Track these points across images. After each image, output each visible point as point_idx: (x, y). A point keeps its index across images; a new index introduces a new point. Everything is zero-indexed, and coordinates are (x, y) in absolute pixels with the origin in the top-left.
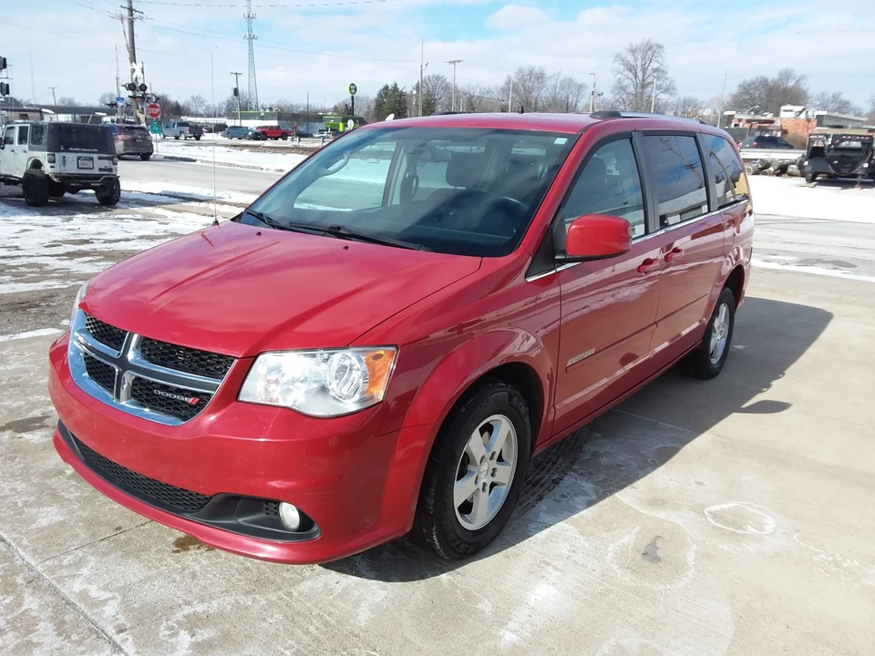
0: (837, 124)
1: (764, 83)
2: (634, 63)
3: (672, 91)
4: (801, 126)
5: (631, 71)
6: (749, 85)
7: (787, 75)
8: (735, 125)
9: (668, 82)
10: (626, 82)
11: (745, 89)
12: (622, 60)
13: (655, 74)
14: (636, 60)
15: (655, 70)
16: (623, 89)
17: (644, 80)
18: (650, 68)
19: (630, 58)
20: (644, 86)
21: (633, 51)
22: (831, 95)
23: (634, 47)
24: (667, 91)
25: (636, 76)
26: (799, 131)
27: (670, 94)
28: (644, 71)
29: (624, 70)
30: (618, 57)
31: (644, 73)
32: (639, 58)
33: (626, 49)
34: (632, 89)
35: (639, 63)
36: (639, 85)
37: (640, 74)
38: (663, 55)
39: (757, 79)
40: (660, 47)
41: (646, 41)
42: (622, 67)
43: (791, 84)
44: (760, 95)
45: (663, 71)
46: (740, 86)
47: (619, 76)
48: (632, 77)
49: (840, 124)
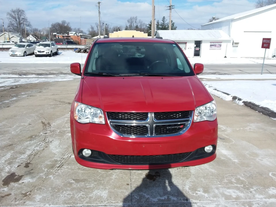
0: (85, 37)
1: (59, 24)
2: (14, 16)
3: (30, 26)
4: (76, 38)
5: (14, 19)
6: (54, 25)
7: (64, 22)
8: (58, 38)
9: (28, 23)
10: (13, 22)
11: (53, 26)
12: (10, 15)
13: (23, 20)
14: (15, 15)
15: (23, 19)
16: (13, 25)
17: (19, 22)
18: (21, 18)
19: (13, 14)
20: (20, 24)
21: (14, 12)
22: (77, 29)
23: (14, 11)
24: (28, 26)
25: (16, 20)
26: (76, 39)
27: (30, 27)
28: (19, 18)
29: (12, 18)
30: (8, 14)
31: (19, 20)
32: (16, 14)
33: (11, 11)
34: (16, 25)
35: (16, 16)
36: (18, 23)
37: (18, 20)
38: (25, 14)
39: (56, 23)
40: (23, 11)
41: (18, 9)
42: (11, 17)
43: (66, 25)
44: (58, 28)
45: (26, 19)
46: (52, 25)
47: (10, 20)
48: (15, 21)
49: (86, 37)
